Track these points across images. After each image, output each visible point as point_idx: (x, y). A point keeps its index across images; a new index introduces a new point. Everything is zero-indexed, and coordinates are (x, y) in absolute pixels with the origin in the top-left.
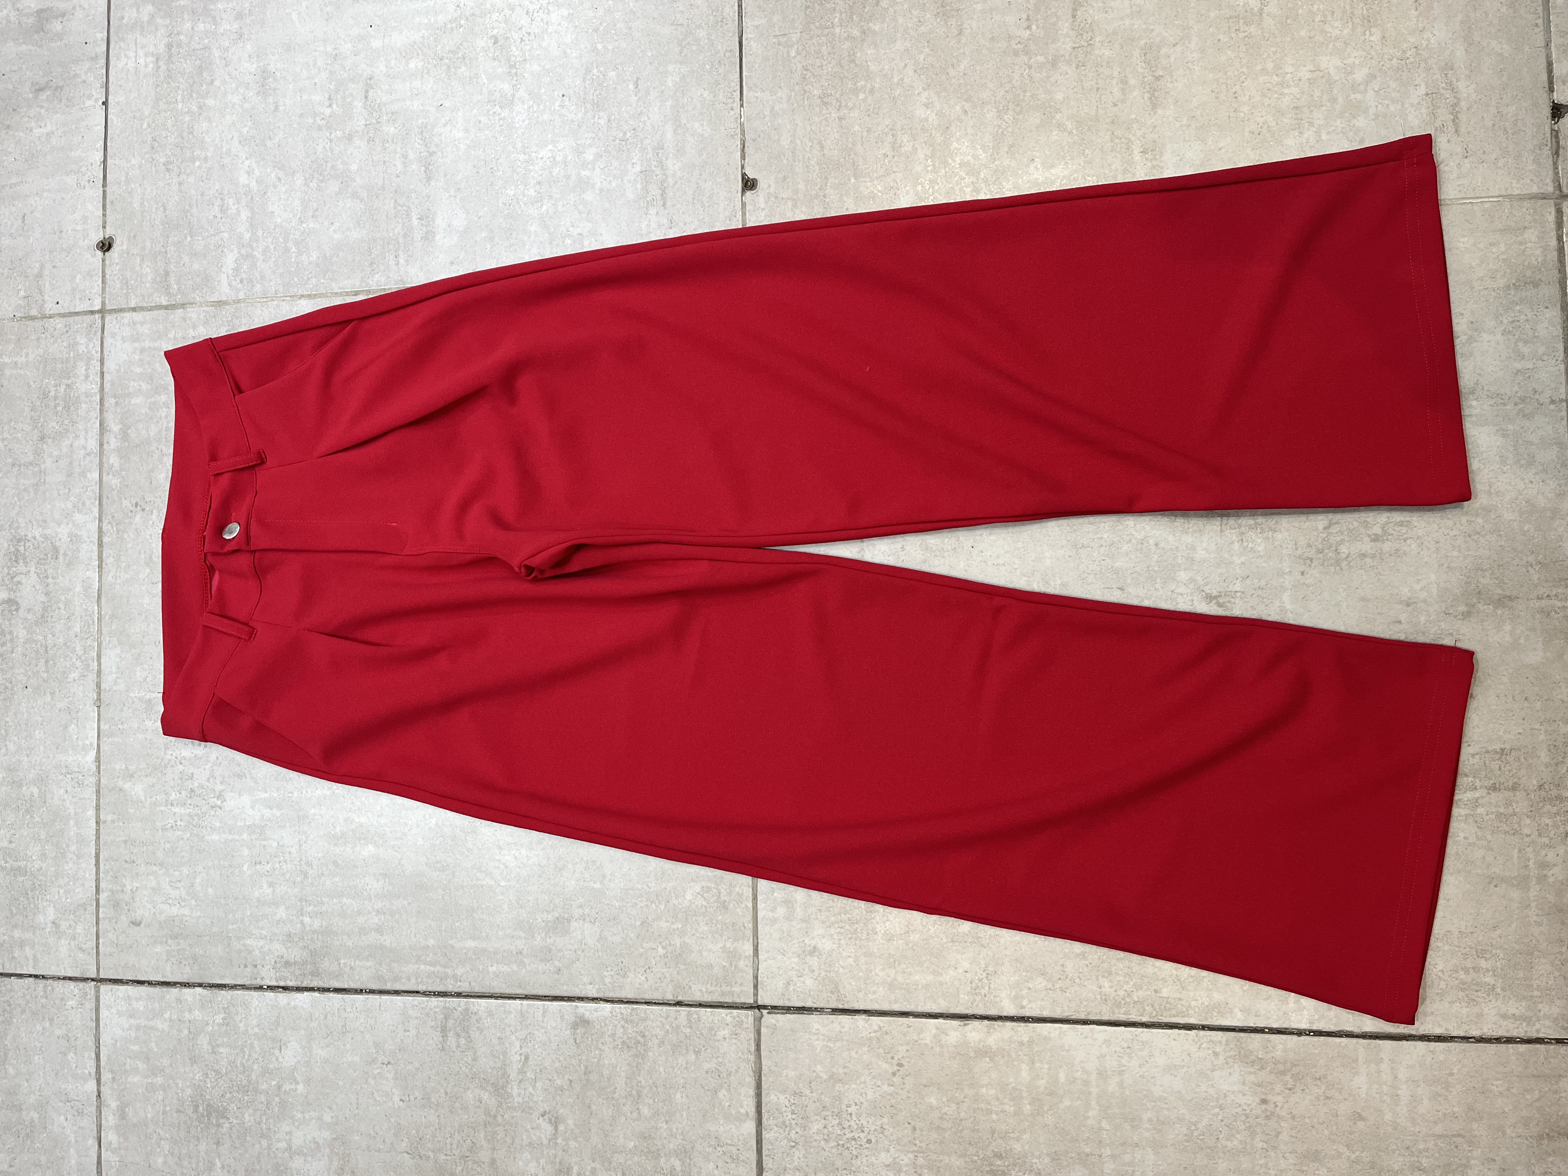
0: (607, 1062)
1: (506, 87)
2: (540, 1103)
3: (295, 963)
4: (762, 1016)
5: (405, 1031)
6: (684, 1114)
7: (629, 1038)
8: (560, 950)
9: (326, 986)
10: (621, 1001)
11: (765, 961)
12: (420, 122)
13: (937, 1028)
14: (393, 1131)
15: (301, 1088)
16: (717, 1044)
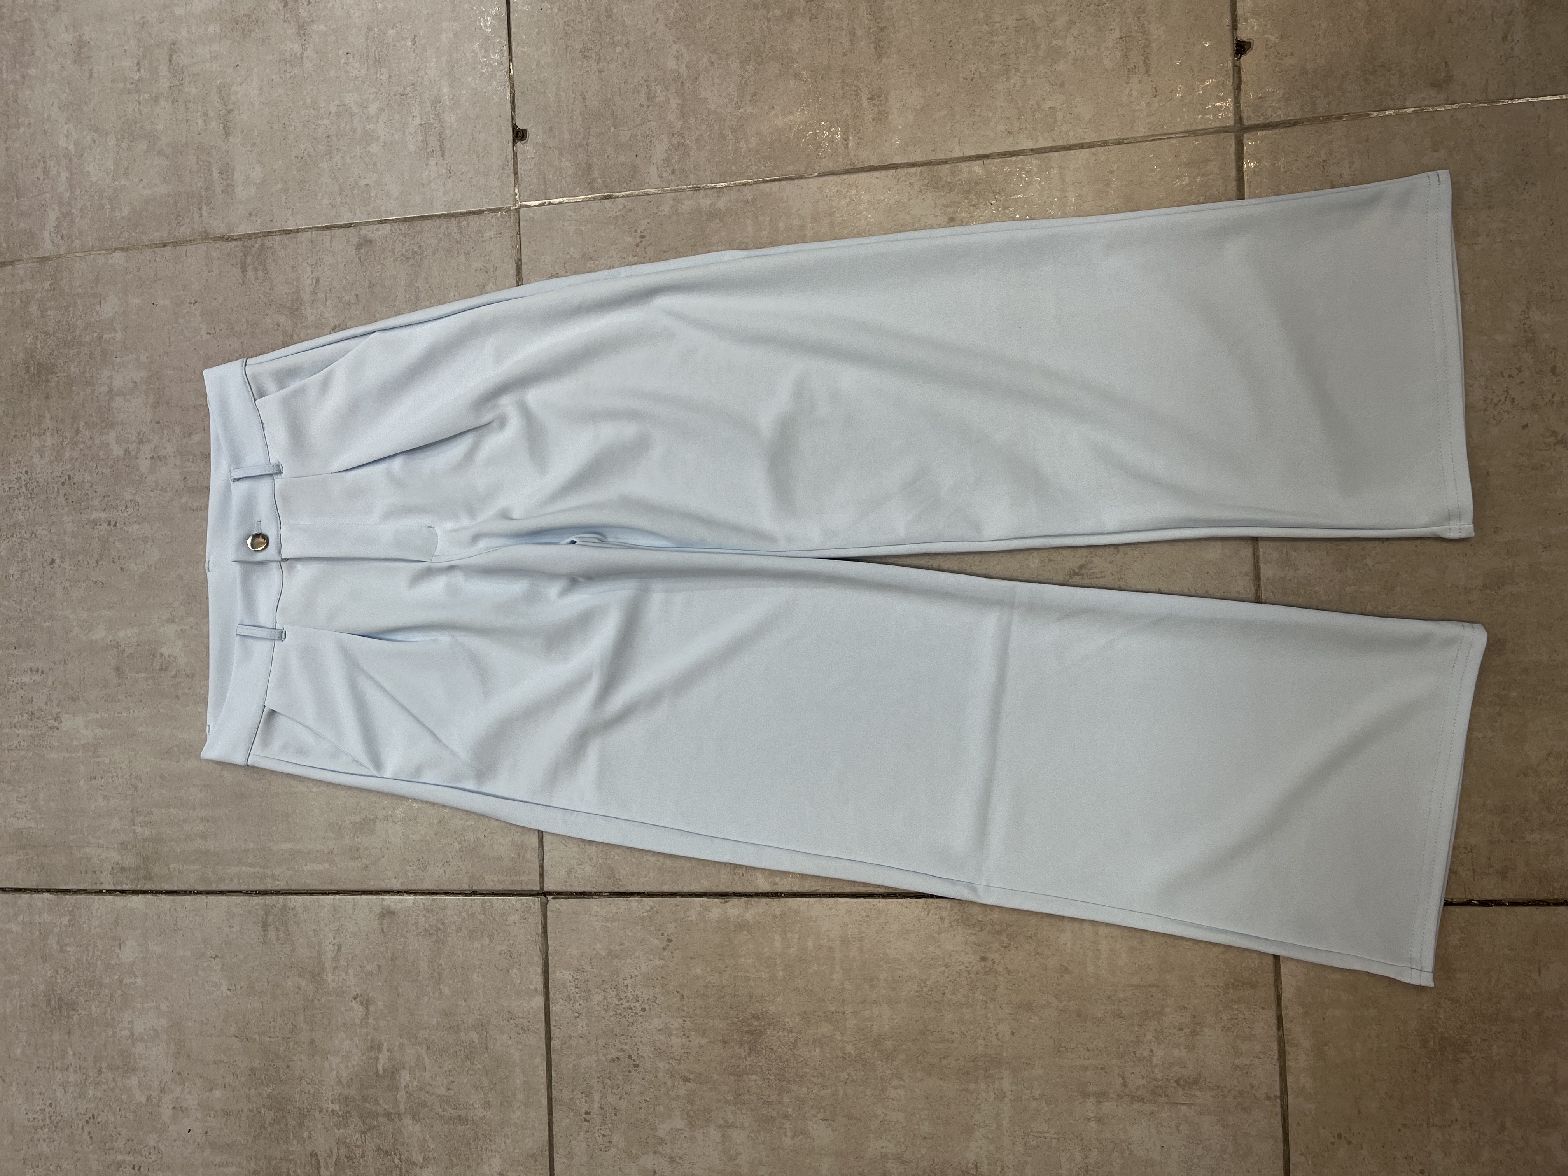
0: (411, 948)
1: (296, 47)
2: (353, 988)
3: (130, 868)
4: (548, 901)
5: (230, 927)
6: (480, 991)
7: (430, 926)
8: (367, 849)
9: (158, 888)
10: (422, 893)
11: (549, 851)
12: (218, 82)
13: (701, 906)
14: (222, 1017)
15: (139, 981)
16: (507, 928)
